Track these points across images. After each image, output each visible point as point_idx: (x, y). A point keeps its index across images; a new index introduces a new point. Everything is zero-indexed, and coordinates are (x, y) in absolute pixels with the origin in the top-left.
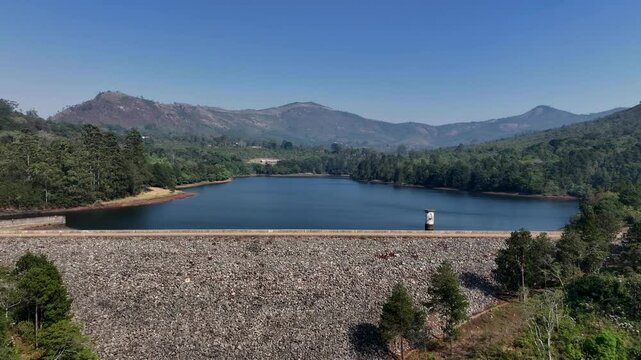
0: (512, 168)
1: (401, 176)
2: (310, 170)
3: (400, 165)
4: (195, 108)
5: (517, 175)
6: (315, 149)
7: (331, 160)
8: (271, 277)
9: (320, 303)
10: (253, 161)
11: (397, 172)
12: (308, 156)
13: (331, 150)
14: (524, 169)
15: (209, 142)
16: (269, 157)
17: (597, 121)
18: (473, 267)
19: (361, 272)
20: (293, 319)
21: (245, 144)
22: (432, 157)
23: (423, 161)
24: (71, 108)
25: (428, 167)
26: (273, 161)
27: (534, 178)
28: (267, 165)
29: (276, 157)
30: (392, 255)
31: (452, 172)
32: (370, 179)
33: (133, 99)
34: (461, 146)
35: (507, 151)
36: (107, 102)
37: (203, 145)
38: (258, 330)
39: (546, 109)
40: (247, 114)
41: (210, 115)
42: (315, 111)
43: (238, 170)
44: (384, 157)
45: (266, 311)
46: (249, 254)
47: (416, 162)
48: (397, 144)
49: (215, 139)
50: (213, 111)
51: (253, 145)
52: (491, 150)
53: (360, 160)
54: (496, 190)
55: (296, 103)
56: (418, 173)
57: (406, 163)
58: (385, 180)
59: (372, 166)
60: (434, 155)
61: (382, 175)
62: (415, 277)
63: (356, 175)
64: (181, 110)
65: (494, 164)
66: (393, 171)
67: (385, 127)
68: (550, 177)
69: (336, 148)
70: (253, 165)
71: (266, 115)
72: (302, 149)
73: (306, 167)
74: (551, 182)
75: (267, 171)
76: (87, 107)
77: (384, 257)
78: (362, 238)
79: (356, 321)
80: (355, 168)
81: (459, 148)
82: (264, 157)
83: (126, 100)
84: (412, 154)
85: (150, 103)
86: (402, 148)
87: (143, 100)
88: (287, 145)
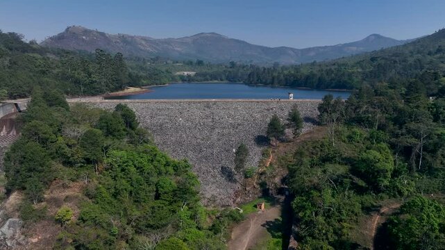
0: (343, 74)
1: (276, 81)
2: (216, 79)
3: (275, 74)
4: (132, 37)
5: (346, 78)
6: (219, 65)
7: (230, 72)
8: (217, 118)
9: (240, 127)
10: (178, 73)
11: (273, 78)
12: (215, 69)
13: (229, 65)
14: (350, 75)
15: (148, 61)
16: (189, 71)
17: (405, 45)
18: (309, 114)
19: (258, 116)
20: (229, 133)
21: (172, 62)
22: (296, 69)
23: (289, 72)
24: (51, 38)
25: (293, 75)
26: (192, 73)
27: (356, 80)
28: (189, 76)
29: (193, 71)
30: (272, 109)
31: (308, 78)
32: (256, 83)
33: (91, 31)
34: (315, 62)
35: (343, 65)
36: (74, 33)
37: (144, 63)
38: (215, 137)
39: (377, 36)
40: (168, 42)
41: (143, 42)
42: (216, 39)
43: (171, 79)
44: (265, 69)
45: (217, 130)
46: (206, 109)
47: (286, 72)
48: (273, 62)
49: (152, 59)
50: (144, 39)
51: (177, 62)
52: (334, 64)
53: (249, 72)
54: (333, 88)
55: (202, 33)
56: (286, 79)
57: (279, 73)
58: (266, 84)
59: (258, 75)
60: (297, 68)
61: (264, 81)
62: (282, 118)
63: (247, 82)
64: (124, 39)
65: (332, 72)
66: (271, 78)
67: (265, 50)
68: (365, 80)
69: (233, 65)
70: (179, 76)
71: (182, 42)
72: (210, 66)
73: (214, 77)
74: (365, 82)
75: (189, 80)
76: (60, 38)
77: (269, 110)
78: (258, 102)
79: (257, 134)
80: (246, 77)
81: (313, 64)
82: (186, 71)
83: (86, 32)
84: (284, 68)
85: (103, 34)
86: (276, 64)
87: (97, 32)
88: (200, 63)
